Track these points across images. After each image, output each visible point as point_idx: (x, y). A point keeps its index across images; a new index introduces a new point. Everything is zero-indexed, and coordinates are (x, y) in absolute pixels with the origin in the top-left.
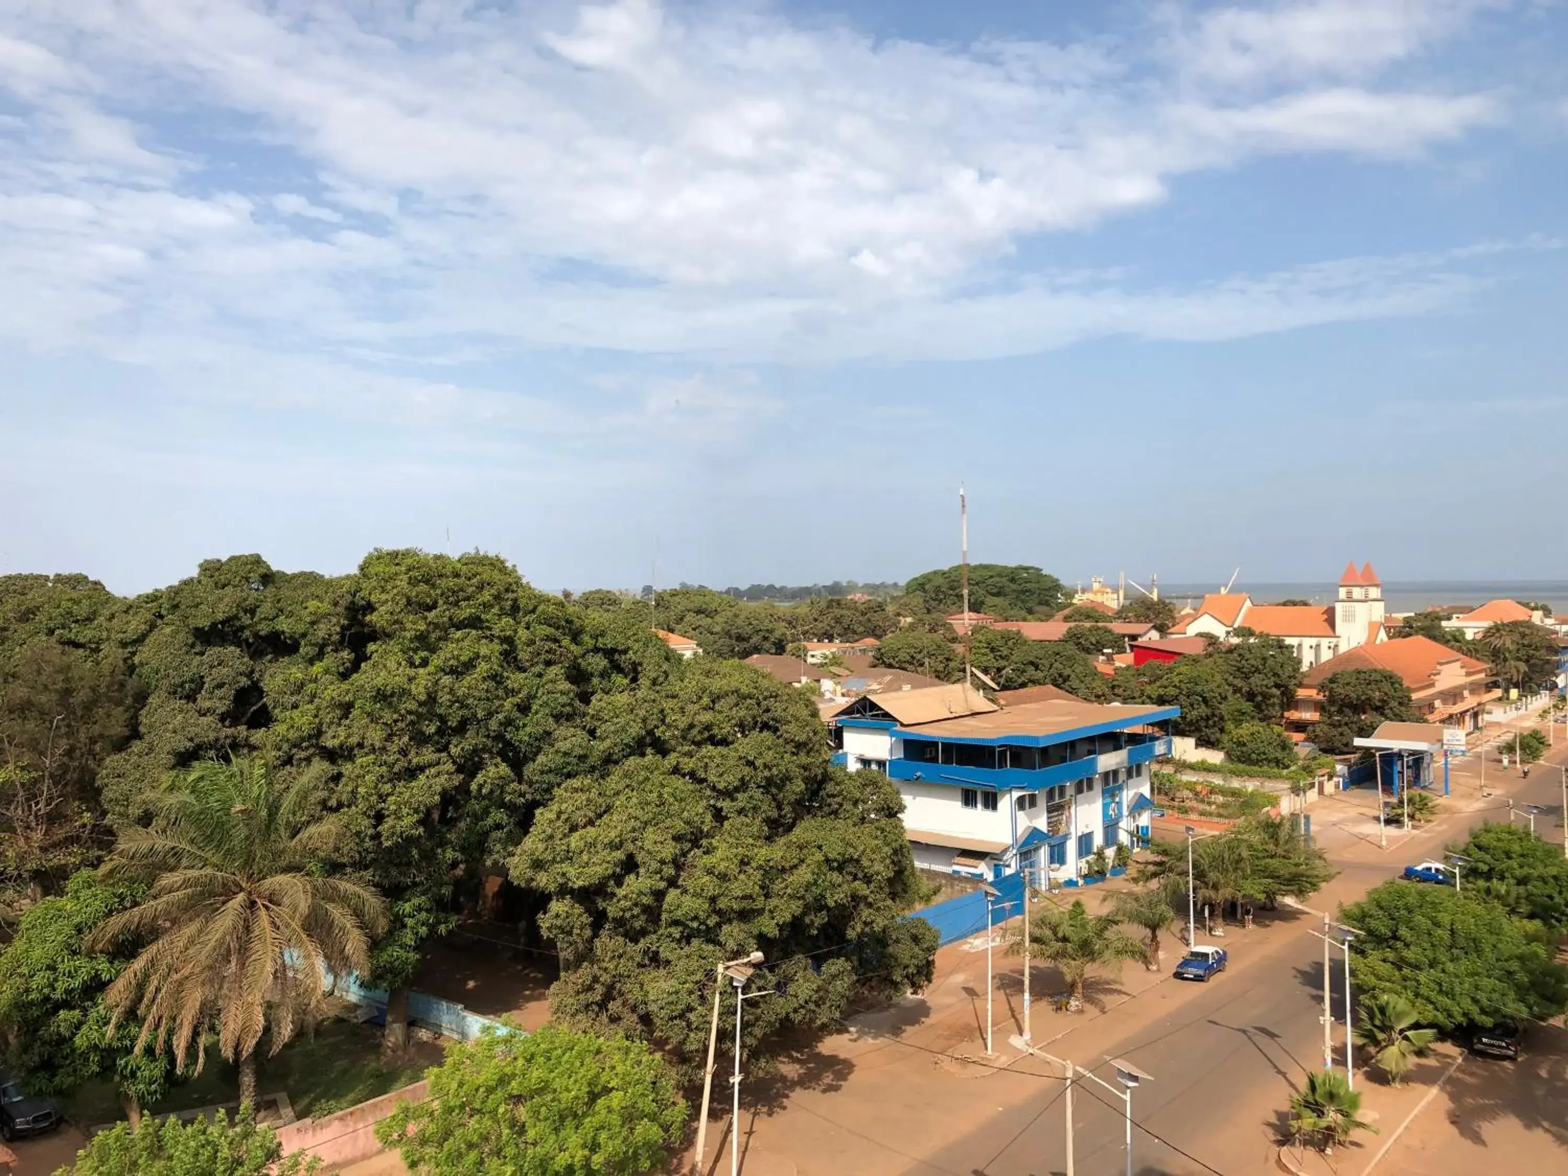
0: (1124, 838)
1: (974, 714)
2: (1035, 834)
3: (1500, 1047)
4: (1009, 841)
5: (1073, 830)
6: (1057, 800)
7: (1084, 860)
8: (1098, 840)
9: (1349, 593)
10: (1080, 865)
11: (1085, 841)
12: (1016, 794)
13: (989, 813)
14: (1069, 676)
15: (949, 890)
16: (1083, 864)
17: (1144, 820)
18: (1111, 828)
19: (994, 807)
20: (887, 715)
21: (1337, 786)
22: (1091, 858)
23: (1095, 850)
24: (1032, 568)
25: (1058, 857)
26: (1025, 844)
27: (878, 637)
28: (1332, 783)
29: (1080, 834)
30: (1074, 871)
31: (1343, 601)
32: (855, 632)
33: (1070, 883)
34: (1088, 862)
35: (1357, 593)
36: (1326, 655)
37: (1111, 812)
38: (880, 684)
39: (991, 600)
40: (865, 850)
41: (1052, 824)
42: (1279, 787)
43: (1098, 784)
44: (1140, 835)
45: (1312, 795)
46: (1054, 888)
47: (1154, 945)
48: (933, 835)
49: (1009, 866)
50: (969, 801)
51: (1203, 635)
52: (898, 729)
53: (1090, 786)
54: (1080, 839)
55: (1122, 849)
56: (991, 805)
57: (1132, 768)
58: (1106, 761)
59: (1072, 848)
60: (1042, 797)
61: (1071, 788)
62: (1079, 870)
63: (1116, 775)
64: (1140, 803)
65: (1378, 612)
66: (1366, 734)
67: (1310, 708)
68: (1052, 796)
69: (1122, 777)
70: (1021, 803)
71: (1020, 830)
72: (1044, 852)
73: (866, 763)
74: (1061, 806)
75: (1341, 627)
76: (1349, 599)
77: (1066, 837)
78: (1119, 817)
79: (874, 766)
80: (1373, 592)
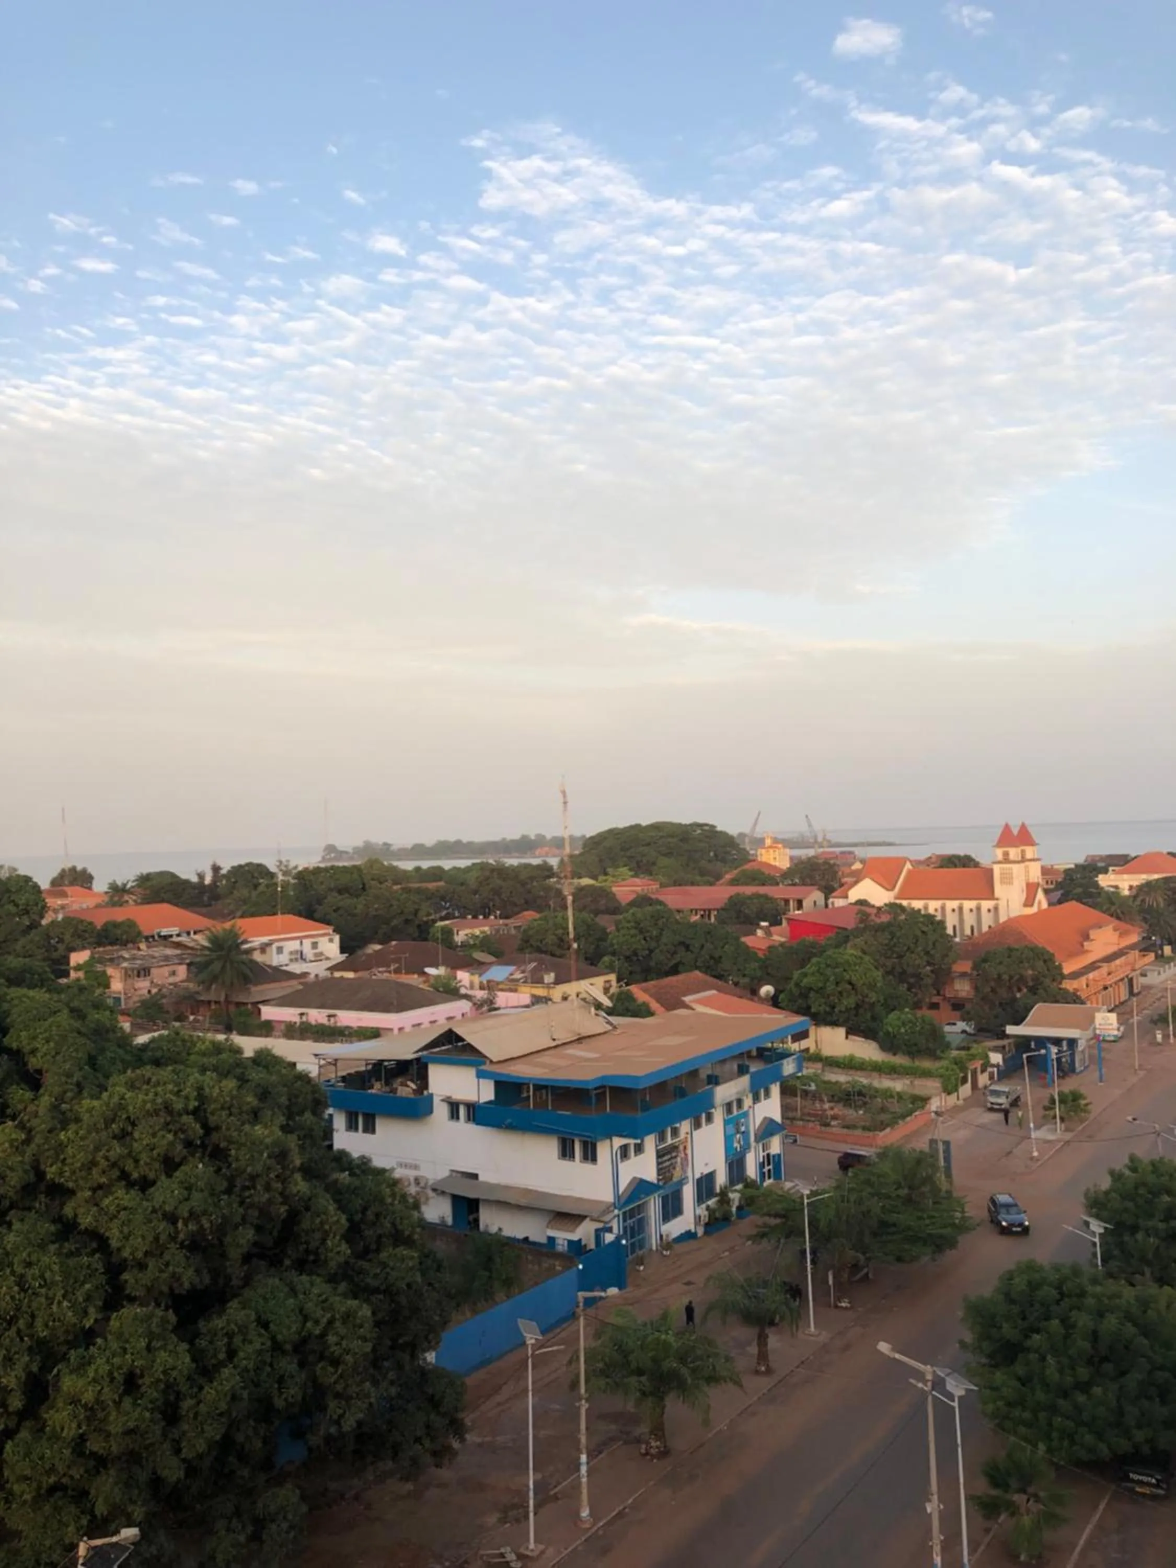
0: (751, 1171)
1: (580, 1040)
2: (641, 1188)
3: (1149, 1484)
4: (609, 1198)
5: (690, 1174)
6: (669, 1141)
7: (704, 1206)
8: (721, 1179)
9: (1006, 854)
10: (698, 1212)
11: (705, 1184)
12: (618, 1142)
13: (588, 1166)
14: (720, 957)
15: (536, 1267)
16: (702, 1211)
17: (775, 1146)
18: (736, 1164)
19: (594, 1159)
20: (471, 1049)
21: (991, 1077)
22: (712, 1202)
23: (718, 1190)
24: (706, 825)
25: (672, 1208)
26: (630, 1200)
27: (539, 909)
28: (986, 1075)
29: (697, 1176)
30: (692, 1220)
31: (999, 862)
32: (515, 905)
33: (688, 1236)
34: (708, 1208)
35: (1014, 853)
36: (987, 921)
37: (736, 1145)
38: (523, 972)
39: (664, 861)
40: (331, 1322)
41: (663, 1171)
42: (930, 1086)
43: (719, 1115)
44: (771, 1165)
45: (966, 1090)
46: (667, 1244)
47: (762, 1340)
48: (527, 1192)
49: (610, 1230)
50: (566, 1152)
51: (862, 903)
52: (486, 1067)
53: (709, 1119)
54: (699, 1182)
55: (750, 1184)
56: (590, 1156)
57: (758, 1092)
58: (724, 1092)
59: (688, 1193)
60: (650, 1143)
61: (685, 1127)
62: (698, 1219)
63: (740, 1102)
64: (769, 1129)
65: (1035, 872)
66: (1018, 1020)
67: (963, 988)
68: (662, 1138)
69: (748, 1102)
70: (624, 1152)
71: (623, 1185)
72: (654, 1206)
73: (454, 1107)
74: (674, 1148)
75: (999, 889)
76: (1006, 860)
77: (682, 1182)
78: (746, 1148)
79: (462, 1111)
80: (1030, 852)
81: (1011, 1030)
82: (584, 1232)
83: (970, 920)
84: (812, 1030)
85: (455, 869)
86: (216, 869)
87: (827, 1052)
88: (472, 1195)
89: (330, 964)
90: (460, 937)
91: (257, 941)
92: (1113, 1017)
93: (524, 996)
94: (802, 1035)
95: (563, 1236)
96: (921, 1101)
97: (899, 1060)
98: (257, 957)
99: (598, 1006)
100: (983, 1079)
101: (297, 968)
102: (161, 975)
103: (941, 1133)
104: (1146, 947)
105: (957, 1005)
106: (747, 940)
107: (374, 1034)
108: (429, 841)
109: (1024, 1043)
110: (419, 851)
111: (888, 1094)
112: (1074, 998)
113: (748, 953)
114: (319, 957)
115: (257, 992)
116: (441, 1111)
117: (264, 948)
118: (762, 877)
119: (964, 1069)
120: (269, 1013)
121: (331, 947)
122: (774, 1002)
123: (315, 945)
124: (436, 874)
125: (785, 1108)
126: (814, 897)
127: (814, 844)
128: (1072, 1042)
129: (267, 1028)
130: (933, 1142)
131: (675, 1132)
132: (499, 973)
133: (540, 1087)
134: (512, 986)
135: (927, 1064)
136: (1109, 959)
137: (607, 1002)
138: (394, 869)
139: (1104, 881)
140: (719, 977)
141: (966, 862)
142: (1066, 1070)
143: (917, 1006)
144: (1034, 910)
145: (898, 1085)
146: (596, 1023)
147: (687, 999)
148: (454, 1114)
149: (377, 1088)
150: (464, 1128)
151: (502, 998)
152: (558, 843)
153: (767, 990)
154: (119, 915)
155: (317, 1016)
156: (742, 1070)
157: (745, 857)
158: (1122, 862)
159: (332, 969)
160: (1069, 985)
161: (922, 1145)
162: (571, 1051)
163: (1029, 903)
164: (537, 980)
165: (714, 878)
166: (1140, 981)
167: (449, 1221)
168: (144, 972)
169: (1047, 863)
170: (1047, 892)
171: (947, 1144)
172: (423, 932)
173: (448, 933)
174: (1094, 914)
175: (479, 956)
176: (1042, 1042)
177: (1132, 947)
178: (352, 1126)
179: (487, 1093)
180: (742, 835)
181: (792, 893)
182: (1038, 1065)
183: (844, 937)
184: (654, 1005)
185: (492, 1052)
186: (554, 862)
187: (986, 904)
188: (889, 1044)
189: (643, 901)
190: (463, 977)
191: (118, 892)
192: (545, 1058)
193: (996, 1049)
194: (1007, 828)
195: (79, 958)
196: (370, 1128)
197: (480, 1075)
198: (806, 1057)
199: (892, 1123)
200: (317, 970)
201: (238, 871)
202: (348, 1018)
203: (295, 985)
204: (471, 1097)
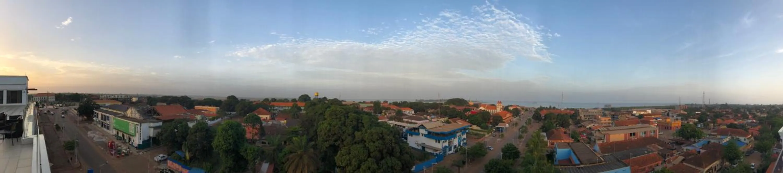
0: (461, 145)
1: (440, 127)
2: (446, 147)
4: (441, 148)
8: (457, 146)
11: (455, 147)
12: (443, 141)
13: (439, 144)
14: (462, 116)
15: (432, 157)
17: (465, 141)
18: (459, 144)
20: (424, 127)
22: (456, 149)
25: (450, 150)
27: (440, 108)
32: (437, 108)
33: (452, 153)
36: (496, 112)
37: (459, 141)
41: (449, 145)
42: (486, 133)
43: (457, 137)
44: (464, 144)
45: (490, 134)
46: (449, 154)
47: (459, 169)
48: (431, 146)
49: (441, 152)
50: (436, 142)
51: (481, 110)
52: (427, 130)
53: (456, 138)
54: (454, 146)
55: (461, 147)
56: (439, 142)
57: (463, 134)
58: (458, 134)
59: (453, 148)
60: (447, 141)
61: (453, 139)
62: (454, 151)
63: (460, 136)
64: (464, 139)
65: (501, 107)
66: (497, 125)
67: (491, 121)
68: (449, 140)
69: (462, 135)
70: (444, 142)
71: (443, 147)
72: (447, 149)
73: (422, 134)
74: (451, 142)
75: (497, 109)
76: (498, 105)
77: (452, 146)
78: (461, 141)
79: (424, 135)
80: (501, 104)
81: (496, 126)
82: (438, 152)
83: (494, 112)
84: (472, 126)
85: (431, 103)
86: (401, 102)
87: (474, 128)
88: (424, 146)
89: (413, 114)
90: (429, 111)
91: (403, 111)
92: (508, 125)
93: (436, 120)
94: (471, 126)
95: (435, 153)
96: (484, 135)
97: (483, 130)
98: (404, 113)
99: (443, 122)
100: (492, 132)
101: (408, 114)
102: (392, 114)
103: (486, 140)
104: (513, 116)
105: (491, 123)
106: (466, 114)
107: (416, 123)
108: (428, 99)
109: (498, 128)
110: (427, 101)
111: (481, 134)
112: (504, 122)
113: (465, 115)
114: (411, 113)
115: (403, 117)
116: (421, 135)
117: (405, 112)
118: (469, 106)
119: (490, 131)
120: (404, 120)
121: (413, 112)
122: (468, 122)
123: (411, 112)
124: (428, 104)
125: (467, 137)
126: (475, 108)
127: (476, 102)
128: (503, 128)
129: (403, 122)
130: (484, 141)
131: (451, 139)
132: (433, 117)
133: (433, 133)
134: (435, 118)
135: (486, 130)
136: (509, 117)
137: (444, 122)
138: (422, 103)
139: (509, 108)
140: (461, 118)
141: (494, 105)
142: (502, 131)
143: (485, 123)
144: (501, 111)
145: (482, 133)
146: (442, 124)
147: (457, 121)
148: (422, 135)
149: (413, 131)
150: (423, 137)
151: (433, 120)
152: (445, 100)
153: (467, 120)
154: (389, 106)
155: (410, 121)
156: (461, 131)
157: (468, 103)
158: (511, 106)
159: (413, 115)
160: (503, 121)
161: (483, 142)
162: (439, 128)
163: (500, 110)
164: (438, 118)
165: (463, 105)
166: (512, 120)
167: (421, 149)
168: (390, 113)
169: (503, 105)
170: (503, 109)
171: (486, 142)
172: (424, 111)
173: (427, 111)
174: (507, 112)
175: (431, 114)
176: (500, 128)
177: (511, 116)
178: (410, 135)
179: (426, 133)
180: (468, 100)
181: (472, 108)
182: (499, 131)
183: (478, 113)
184: (452, 121)
185: (427, 127)
186: (443, 103)
187: (496, 110)
188: (482, 128)
189: (453, 108)
190: (428, 117)
191: (390, 104)
192: (434, 129)
193: (494, 128)
194: (499, 101)
195: (383, 111)
196: (412, 136)
197: (426, 130)
198: (471, 129)
199: (480, 138)
200: (411, 115)
201: (404, 102)
202: (413, 121)
203: (407, 116)
204: (424, 133)
